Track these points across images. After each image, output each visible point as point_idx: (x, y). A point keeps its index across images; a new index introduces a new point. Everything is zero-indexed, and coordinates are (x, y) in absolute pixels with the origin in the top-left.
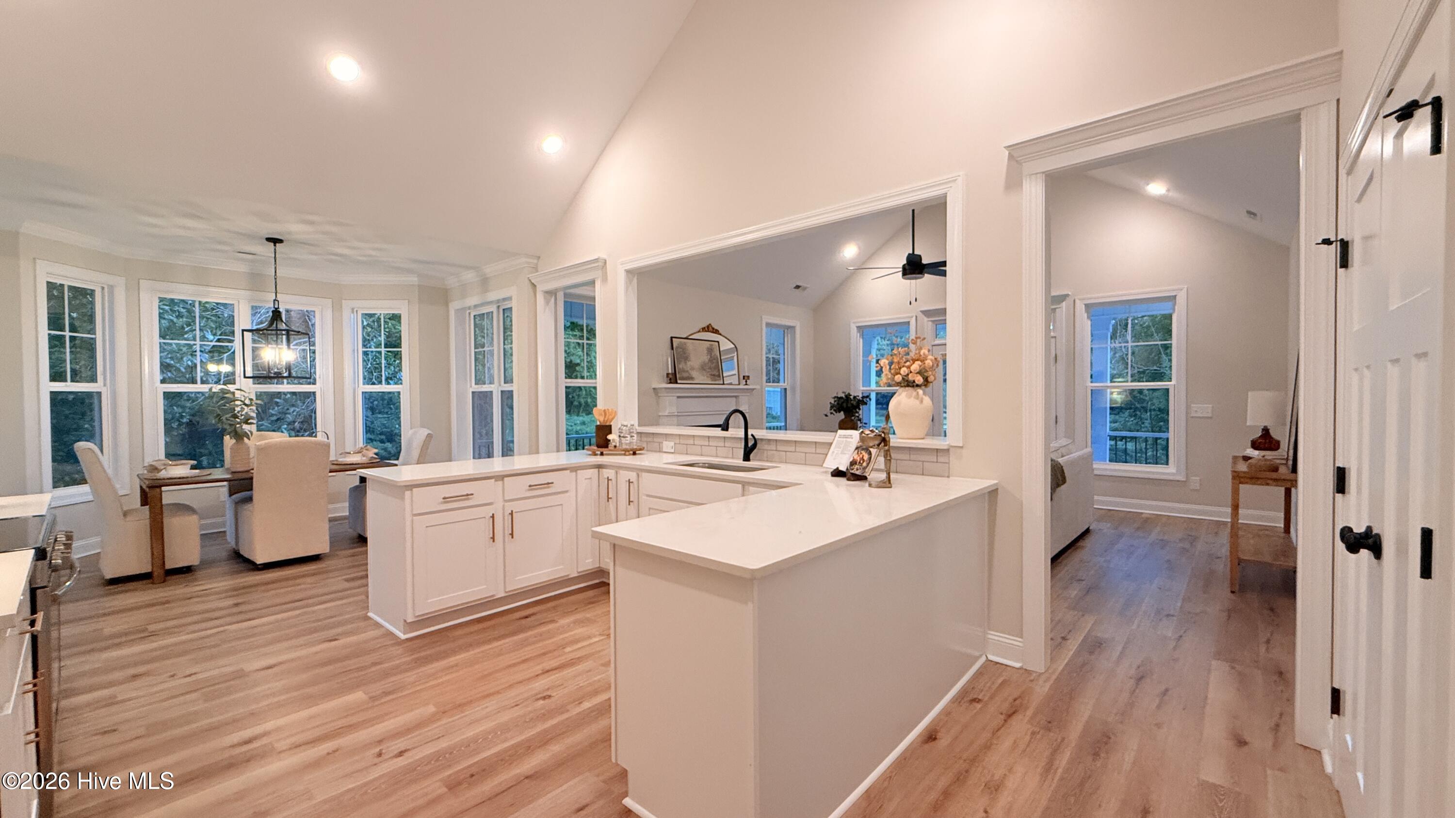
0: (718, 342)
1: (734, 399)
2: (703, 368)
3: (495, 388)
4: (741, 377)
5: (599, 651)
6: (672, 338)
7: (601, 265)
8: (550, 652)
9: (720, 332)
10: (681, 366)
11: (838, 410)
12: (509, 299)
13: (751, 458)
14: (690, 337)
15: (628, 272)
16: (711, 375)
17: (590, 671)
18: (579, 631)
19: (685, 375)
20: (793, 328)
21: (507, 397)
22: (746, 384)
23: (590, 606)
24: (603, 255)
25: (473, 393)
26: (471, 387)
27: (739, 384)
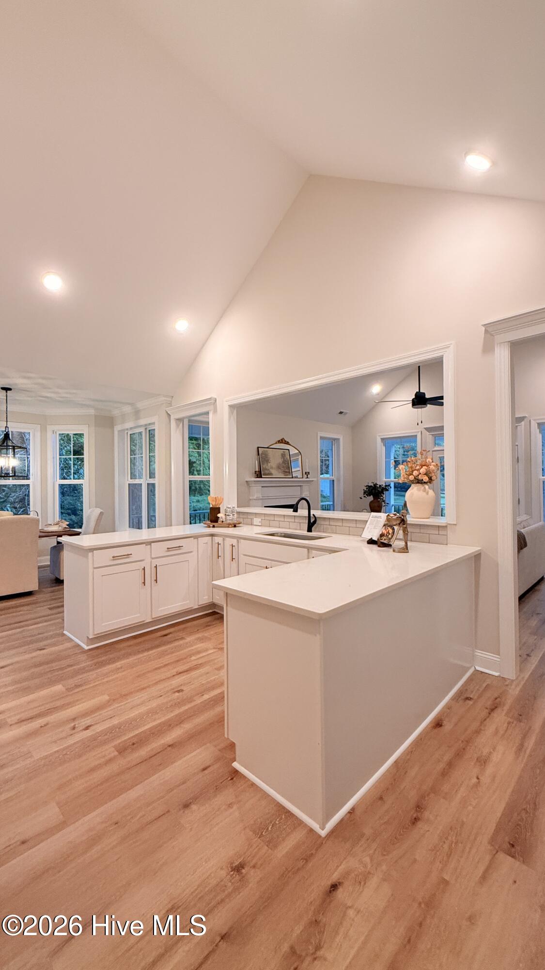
0: (289, 450)
1: (299, 487)
2: (279, 467)
3: (144, 481)
4: (304, 473)
5: (215, 659)
6: (258, 448)
7: (213, 402)
8: (182, 659)
9: (290, 443)
10: (264, 466)
11: (369, 495)
12: (154, 423)
13: (313, 530)
14: (271, 447)
15: (230, 406)
16: (284, 472)
17: (208, 673)
18: (200, 646)
19: (267, 472)
20: (338, 440)
21: (151, 488)
22: (307, 478)
23: (206, 628)
24: (214, 396)
25: (129, 484)
26: (128, 480)
27: (303, 478)
